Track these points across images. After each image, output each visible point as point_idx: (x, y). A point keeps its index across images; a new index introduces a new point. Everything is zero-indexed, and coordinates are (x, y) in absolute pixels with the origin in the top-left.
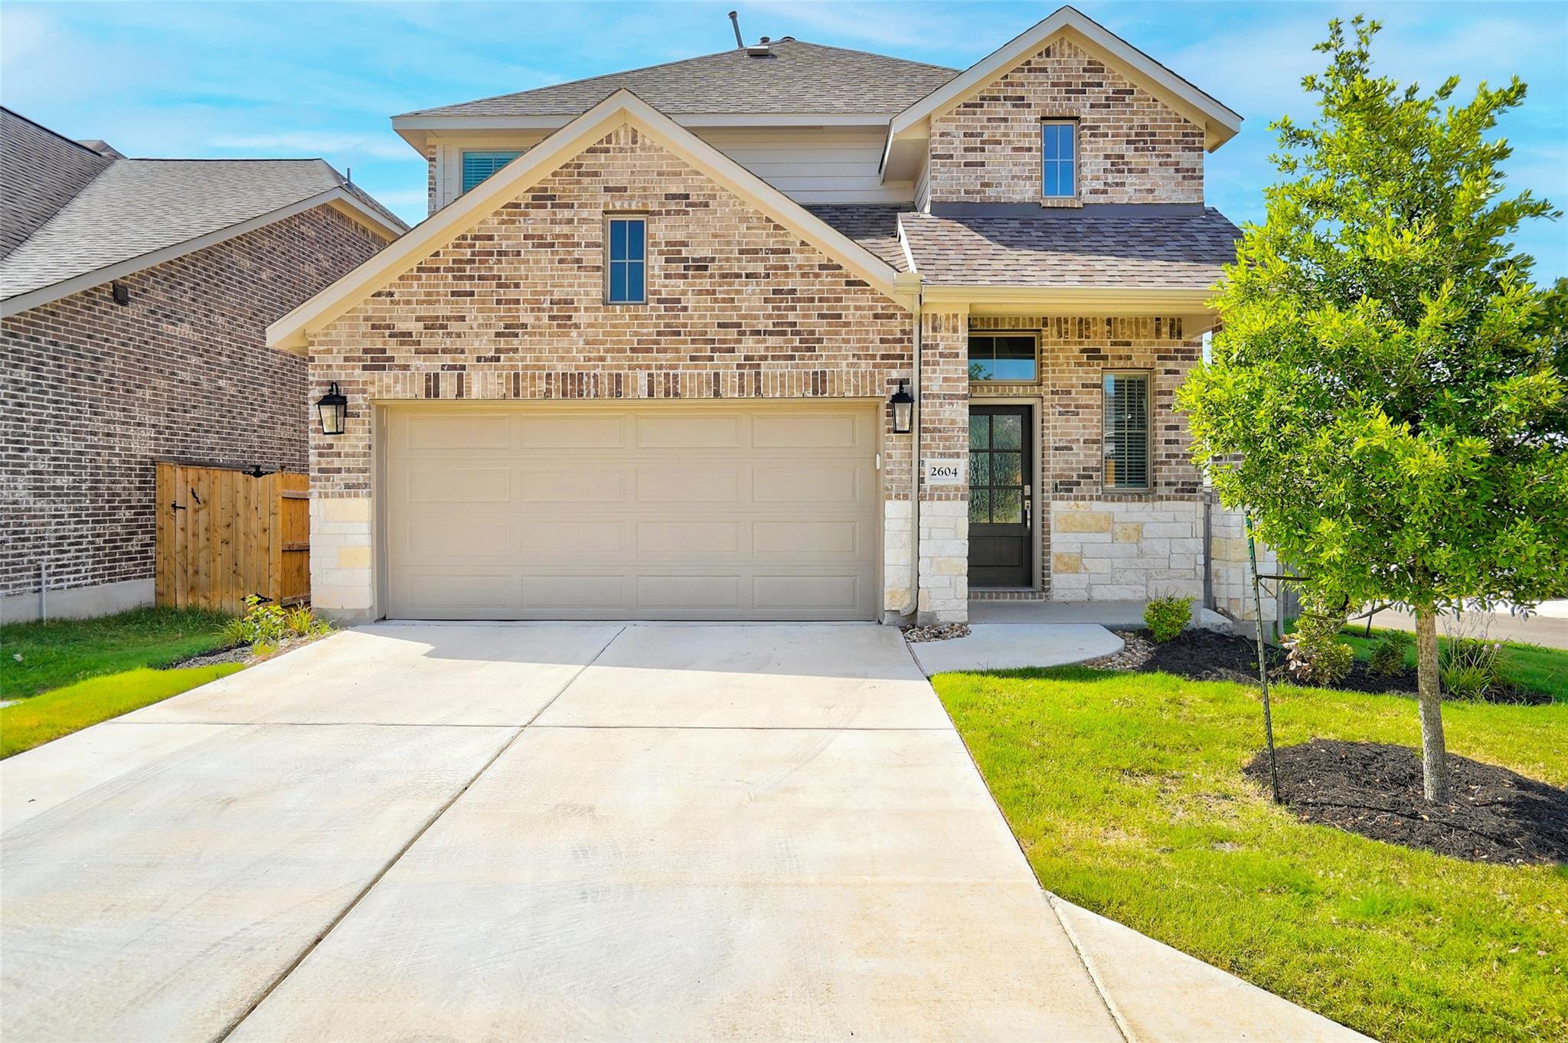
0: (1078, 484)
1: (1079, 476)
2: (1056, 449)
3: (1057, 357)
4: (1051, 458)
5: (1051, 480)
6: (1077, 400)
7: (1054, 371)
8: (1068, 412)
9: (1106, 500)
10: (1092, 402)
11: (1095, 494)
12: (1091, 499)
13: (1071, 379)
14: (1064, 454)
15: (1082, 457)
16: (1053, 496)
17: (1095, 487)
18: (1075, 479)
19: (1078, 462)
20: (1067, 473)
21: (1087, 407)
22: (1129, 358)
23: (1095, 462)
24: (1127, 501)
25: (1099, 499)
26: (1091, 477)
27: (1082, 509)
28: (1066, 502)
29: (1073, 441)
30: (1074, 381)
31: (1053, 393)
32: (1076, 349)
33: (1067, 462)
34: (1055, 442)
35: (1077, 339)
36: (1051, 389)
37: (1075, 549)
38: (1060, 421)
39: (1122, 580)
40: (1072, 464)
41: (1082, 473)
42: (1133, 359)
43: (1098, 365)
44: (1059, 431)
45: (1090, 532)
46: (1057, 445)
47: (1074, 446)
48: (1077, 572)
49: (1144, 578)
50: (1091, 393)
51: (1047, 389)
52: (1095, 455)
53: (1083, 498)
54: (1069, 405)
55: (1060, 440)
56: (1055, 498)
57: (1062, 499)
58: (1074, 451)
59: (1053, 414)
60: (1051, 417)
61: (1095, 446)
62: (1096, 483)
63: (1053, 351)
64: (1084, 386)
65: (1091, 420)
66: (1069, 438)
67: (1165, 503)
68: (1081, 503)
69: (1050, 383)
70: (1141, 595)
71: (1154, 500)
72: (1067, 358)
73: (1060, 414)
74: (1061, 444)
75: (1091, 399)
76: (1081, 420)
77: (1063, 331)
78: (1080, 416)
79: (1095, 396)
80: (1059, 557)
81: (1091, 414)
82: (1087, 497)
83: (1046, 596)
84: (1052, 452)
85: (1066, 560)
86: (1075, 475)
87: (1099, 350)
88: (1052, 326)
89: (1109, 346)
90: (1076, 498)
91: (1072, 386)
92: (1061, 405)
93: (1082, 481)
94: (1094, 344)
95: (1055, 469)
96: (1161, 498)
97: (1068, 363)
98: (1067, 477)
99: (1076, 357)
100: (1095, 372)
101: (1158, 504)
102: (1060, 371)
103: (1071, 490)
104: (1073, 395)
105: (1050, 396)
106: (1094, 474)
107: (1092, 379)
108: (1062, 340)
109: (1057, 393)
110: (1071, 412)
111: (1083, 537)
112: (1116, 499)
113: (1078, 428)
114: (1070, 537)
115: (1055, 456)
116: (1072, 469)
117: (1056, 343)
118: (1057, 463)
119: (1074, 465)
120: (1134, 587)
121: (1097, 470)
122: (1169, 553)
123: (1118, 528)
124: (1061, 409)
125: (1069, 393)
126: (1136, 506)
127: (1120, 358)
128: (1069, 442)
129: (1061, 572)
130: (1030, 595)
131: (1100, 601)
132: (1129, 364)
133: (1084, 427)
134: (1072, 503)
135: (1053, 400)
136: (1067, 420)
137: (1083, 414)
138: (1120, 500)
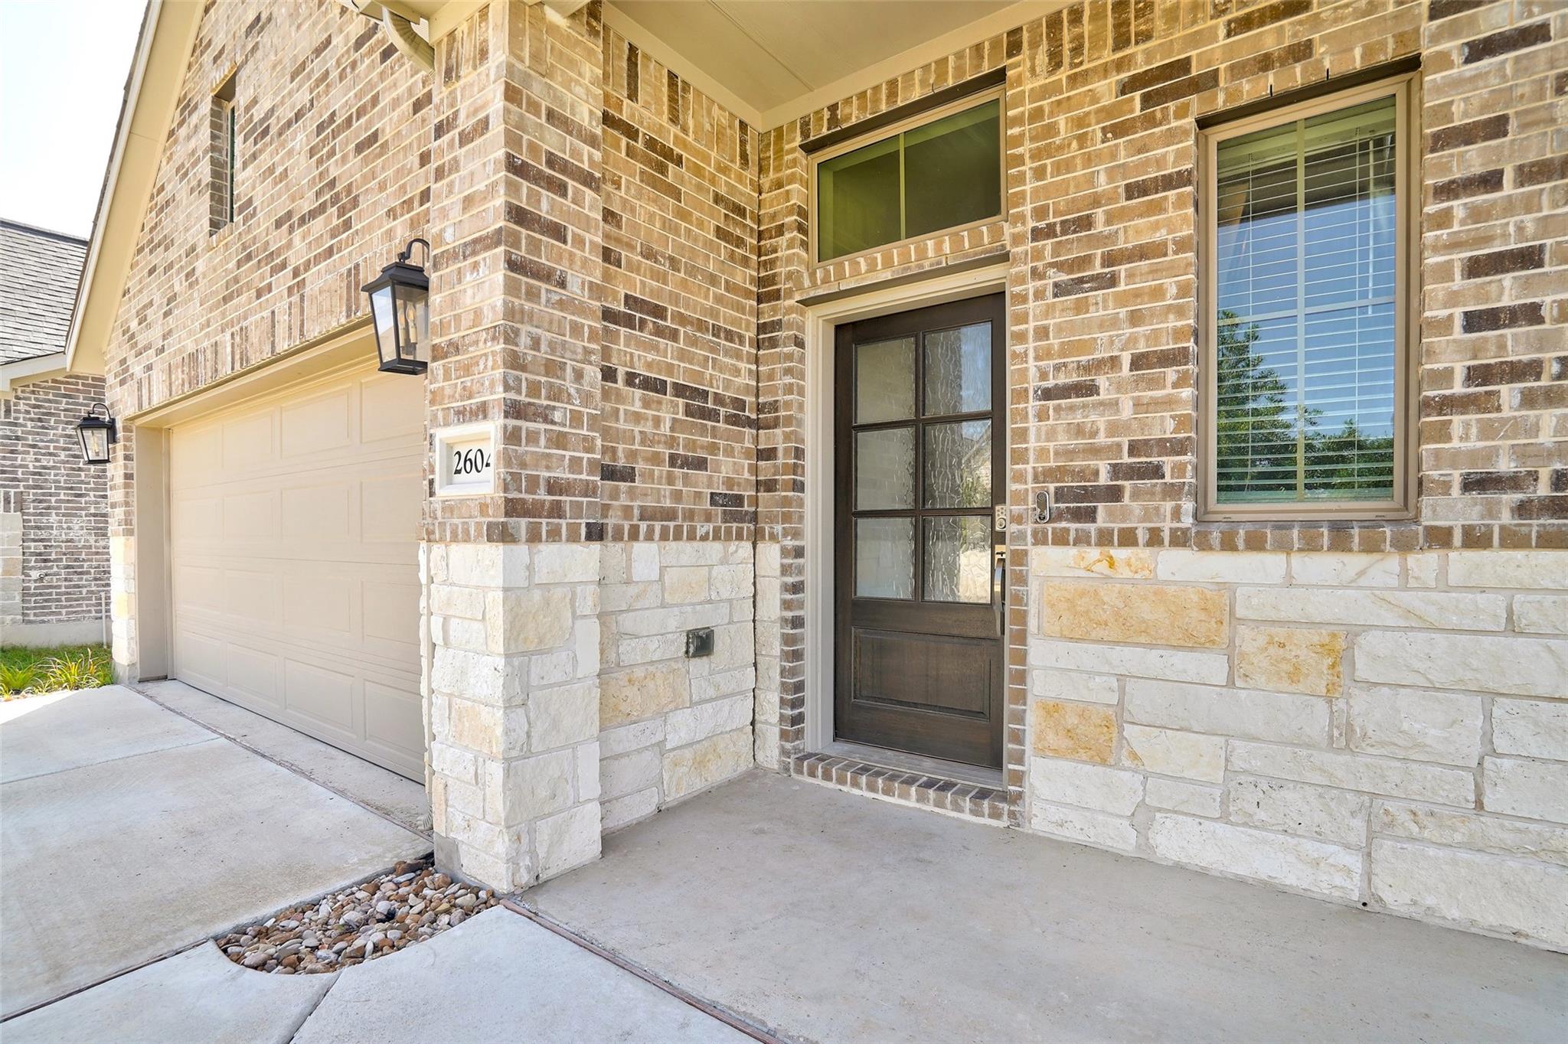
0: (1114, 494)
1: (1116, 471)
2: (1047, 394)
3: (1051, 130)
4: (1032, 424)
5: (1030, 485)
6: (1111, 237)
7: (1039, 173)
8: (1081, 280)
9: (1204, 545)
10: (1161, 235)
11: (1167, 526)
12: (1155, 539)
13: (1090, 180)
14: (1072, 408)
15: (1127, 411)
16: (1035, 533)
17: (1168, 506)
18: (1104, 479)
19: (1113, 429)
20: (1078, 463)
21: (1142, 253)
22: (1301, 51)
23: (1170, 425)
24: (1284, 547)
25: (1180, 539)
26: (1156, 472)
27: (1126, 573)
28: (1071, 552)
29: (1098, 366)
30: (1103, 184)
31: (1037, 234)
32: (1106, 88)
33: (1079, 431)
34: (1044, 376)
35: (1108, 56)
36: (1031, 224)
37: (1101, 692)
38: (1060, 315)
39: (1261, 815)
40: (1094, 434)
41: (1126, 459)
42: (1320, 50)
43: (1181, 113)
44: (1054, 342)
45: (1151, 646)
46: (1050, 383)
47: (1102, 381)
48: (1104, 762)
49: (1359, 824)
50: (1158, 208)
51: (1019, 228)
52: (1169, 403)
53: (1128, 539)
54: (1086, 261)
55: (1057, 368)
56: (1040, 539)
57: (1061, 539)
58: (1103, 395)
59: (1039, 295)
60: (1031, 304)
61: (1171, 373)
62: (1173, 491)
63: (1037, 114)
64: (1132, 191)
65: (1158, 293)
66: (1084, 359)
67: (1461, 561)
68: (1120, 554)
69: (1027, 208)
70: (1338, 880)
71: (1404, 545)
72: (1080, 122)
73: (1060, 290)
74: (1062, 380)
75: (1156, 227)
76: (1122, 300)
77: (1067, 47)
78: (1122, 287)
79: (1171, 213)
80: (1052, 709)
81: (1154, 272)
82: (1142, 536)
83: (1012, 815)
84: (1033, 405)
85: (1072, 720)
86: (1103, 467)
87: (1184, 65)
88: (1034, 45)
89: (1222, 41)
90: (1104, 539)
91: (1096, 201)
92: (1059, 266)
93: (1127, 484)
94: (1168, 48)
95: (1042, 453)
96: (1440, 538)
97: (1082, 140)
98: (1081, 474)
99: (1107, 112)
100: (1171, 137)
101: (1425, 562)
102: (1058, 169)
103: (1090, 515)
104: (1100, 227)
105: (1029, 246)
106: (1168, 462)
107: (1160, 162)
108: (1063, 74)
109: (1049, 232)
110: (1092, 279)
111: (1128, 658)
112: (1240, 543)
113: (1114, 322)
114: (1087, 655)
115: (1042, 416)
116: (1095, 451)
117: (1044, 92)
118: (1051, 435)
119: (1102, 439)
120: (1310, 848)
121: (1178, 447)
122: (1476, 750)
123: (1249, 640)
124: (1064, 277)
125: (1086, 223)
126: (1324, 565)
127: (1265, 63)
128: (1087, 368)
129: (1057, 753)
130: (967, 804)
131: (1179, 868)
132: (1298, 76)
133: (1135, 318)
134: (1093, 553)
135: (1038, 255)
136: (1081, 307)
137: (1131, 276)
138: (1255, 544)
